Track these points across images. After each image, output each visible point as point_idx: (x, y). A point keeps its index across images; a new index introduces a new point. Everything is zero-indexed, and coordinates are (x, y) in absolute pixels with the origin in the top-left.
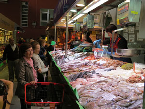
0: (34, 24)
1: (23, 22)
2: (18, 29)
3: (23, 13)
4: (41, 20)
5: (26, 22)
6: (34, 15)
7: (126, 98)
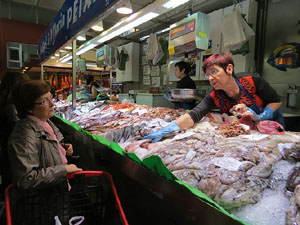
7: (257, 163)
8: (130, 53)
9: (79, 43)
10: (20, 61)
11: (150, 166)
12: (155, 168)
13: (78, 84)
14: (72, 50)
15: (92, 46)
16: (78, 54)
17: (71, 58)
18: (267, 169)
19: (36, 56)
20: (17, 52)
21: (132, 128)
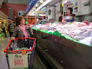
0: (15, 17)
1: (10, 16)
3: (10, 12)
7: (86, 31)
9: (37, 8)
10: (21, 16)
11: (55, 34)
12: (56, 34)
14: (35, 10)
15: (41, 8)
16: (36, 11)
17: (34, 13)
18: (89, 32)
19: (25, 13)
20: (20, 13)
21: (51, 28)
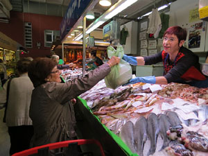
0: (39, 45)
1: (27, 43)
2: (21, 48)
3: (27, 33)
4: (46, 42)
5: (30, 43)
6: (38, 36)
8: (129, 31)
9: (89, 22)
13: (88, 57)
14: (82, 30)
15: (101, 23)
17: (82, 37)
20: (51, 36)
